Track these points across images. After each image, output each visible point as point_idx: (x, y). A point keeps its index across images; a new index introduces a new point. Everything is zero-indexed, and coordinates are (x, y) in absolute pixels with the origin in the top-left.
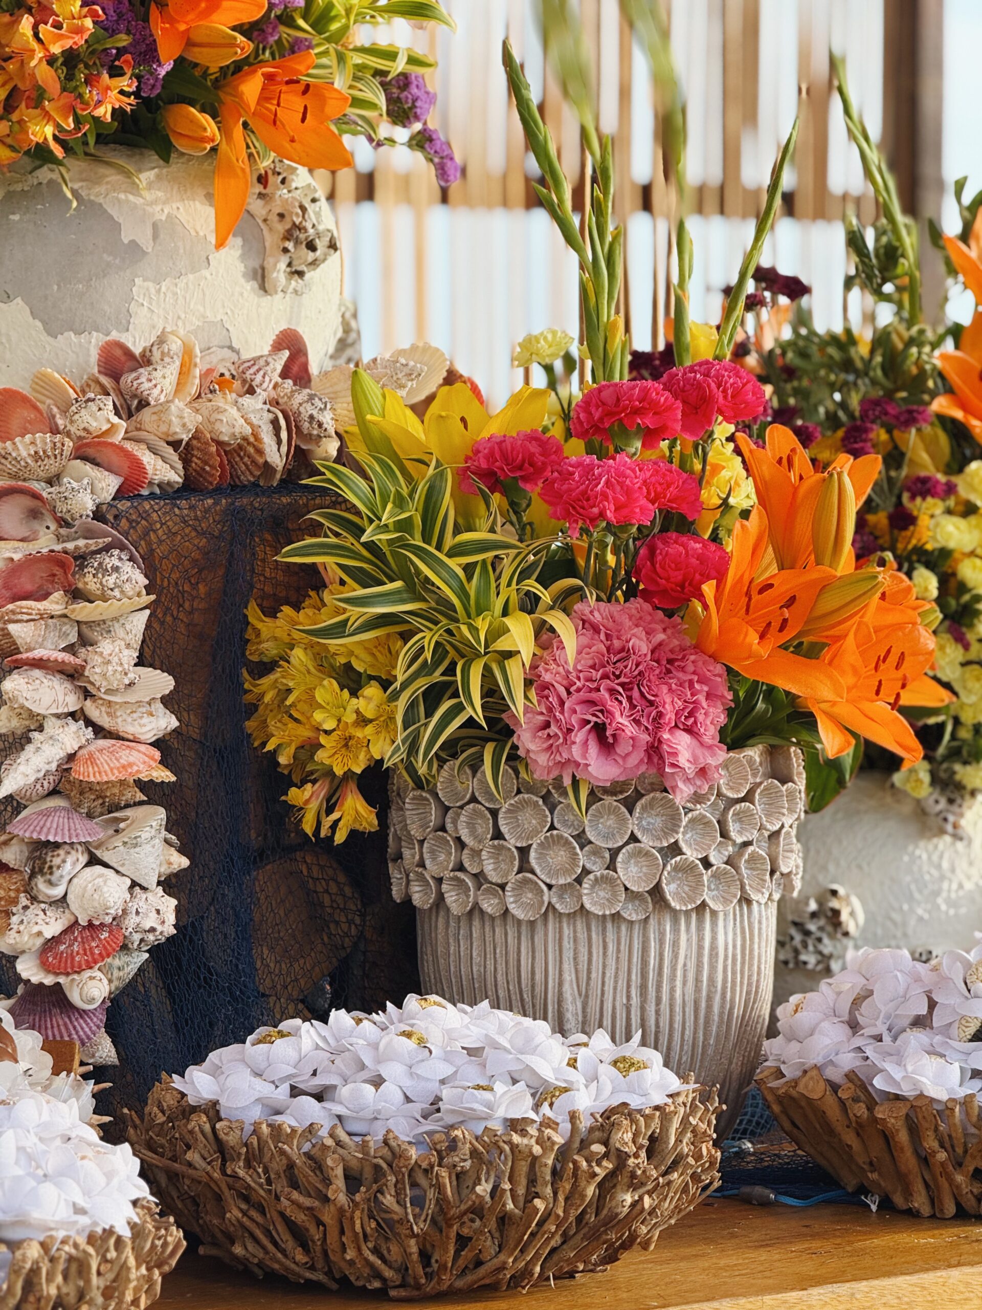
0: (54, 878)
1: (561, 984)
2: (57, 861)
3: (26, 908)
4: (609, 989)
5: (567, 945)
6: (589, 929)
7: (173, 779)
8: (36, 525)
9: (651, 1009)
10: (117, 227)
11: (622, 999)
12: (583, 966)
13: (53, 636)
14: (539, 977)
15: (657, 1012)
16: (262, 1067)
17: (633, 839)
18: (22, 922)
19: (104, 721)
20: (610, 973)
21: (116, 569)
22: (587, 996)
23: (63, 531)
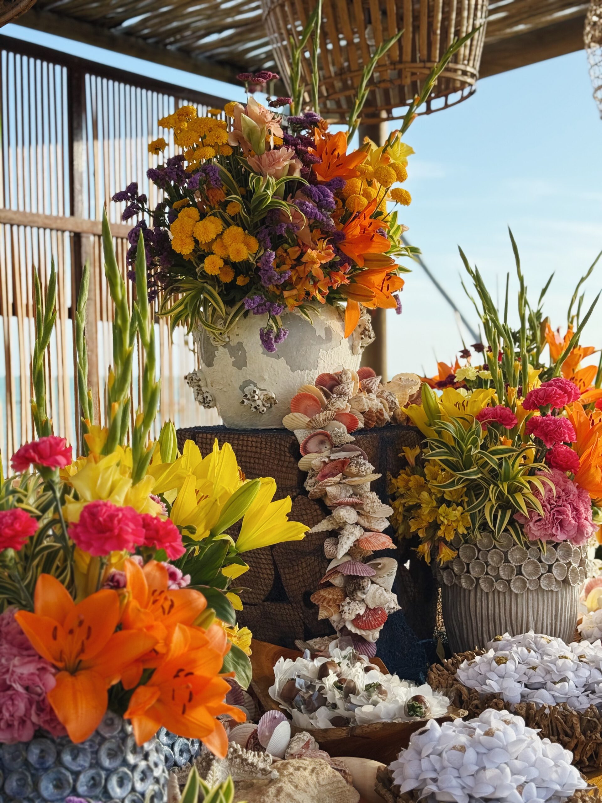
0: (365, 591)
1: (528, 617)
2: (365, 584)
3: (349, 603)
4: (545, 617)
5: (530, 602)
6: (538, 596)
7: (395, 547)
8: (321, 446)
9: (558, 623)
10: (314, 330)
11: (549, 621)
12: (536, 609)
13: (344, 492)
14: (519, 615)
15: (560, 625)
16: (503, 674)
17: (557, 560)
18: (349, 609)
19: (366, 525)
20: (545, 611)
21: (364, 464)
22: (537, 620)
23: (334, 449)
